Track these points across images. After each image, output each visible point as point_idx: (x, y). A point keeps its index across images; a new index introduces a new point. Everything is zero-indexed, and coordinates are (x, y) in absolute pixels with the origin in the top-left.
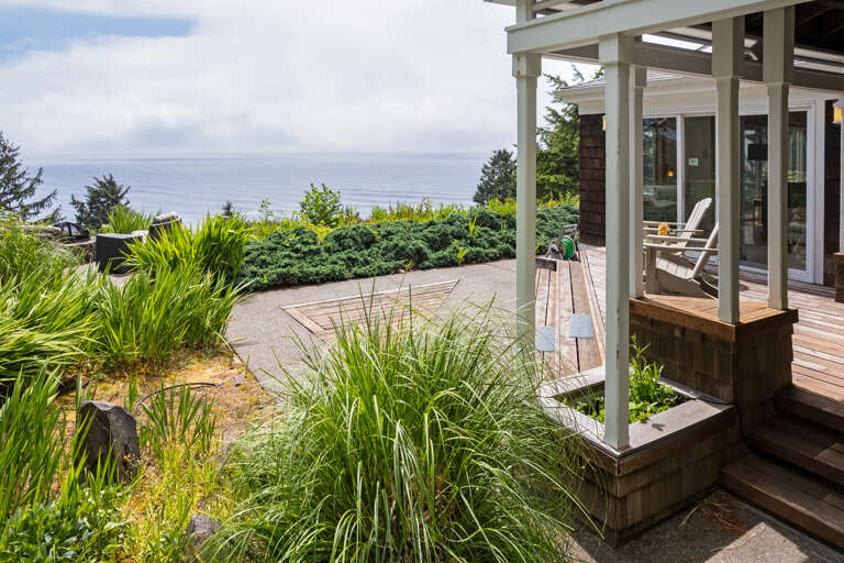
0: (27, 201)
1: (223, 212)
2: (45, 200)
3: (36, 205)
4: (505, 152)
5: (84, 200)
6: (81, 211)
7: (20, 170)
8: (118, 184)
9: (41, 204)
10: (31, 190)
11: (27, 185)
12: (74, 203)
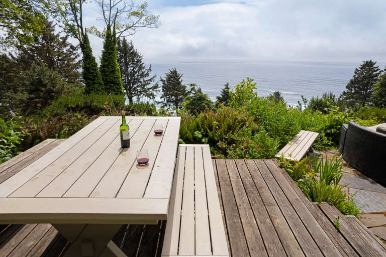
0: (146, 79)
1: (225, 87)
2: (152, 78)
3: (149, 80)
4: (371, 62)
5: (165, 79)
6: (164, 84)
7: (143, 65)
8: (178, 73)
9: (150, 80)
10: (147, 75)
11: (146, 72)
12: (162, 80)
